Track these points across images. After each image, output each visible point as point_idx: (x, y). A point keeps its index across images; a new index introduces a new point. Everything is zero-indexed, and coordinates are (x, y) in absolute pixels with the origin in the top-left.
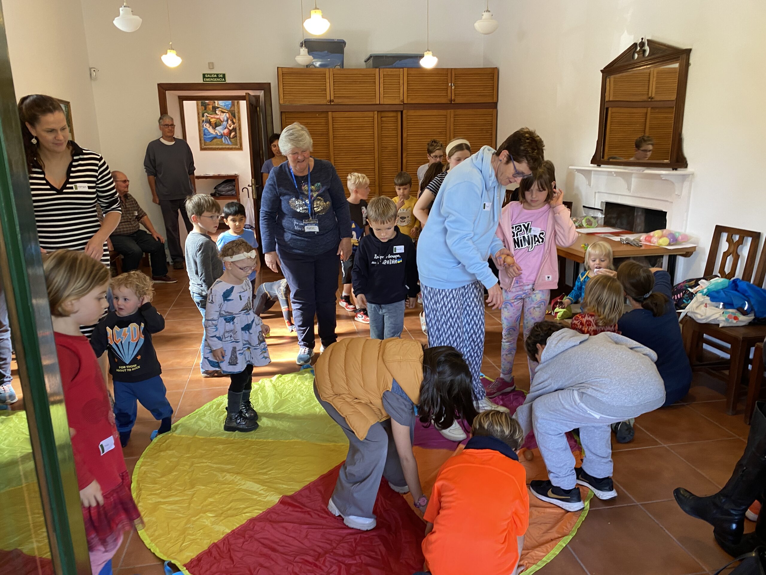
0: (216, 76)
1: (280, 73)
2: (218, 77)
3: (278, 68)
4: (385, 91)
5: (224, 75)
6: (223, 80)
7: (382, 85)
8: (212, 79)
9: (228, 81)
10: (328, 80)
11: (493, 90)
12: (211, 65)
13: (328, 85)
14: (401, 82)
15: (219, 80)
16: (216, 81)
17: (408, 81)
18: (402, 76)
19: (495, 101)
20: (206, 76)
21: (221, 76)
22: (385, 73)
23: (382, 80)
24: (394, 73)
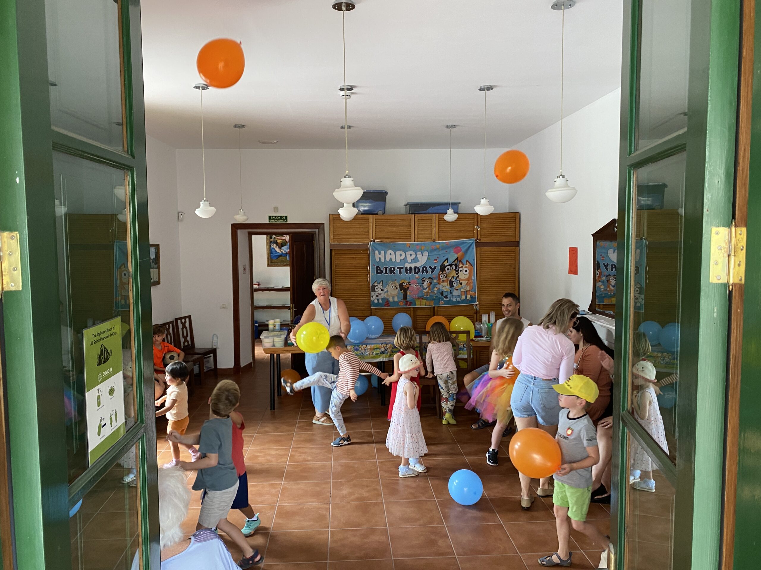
0: (279, 218)
1: (331, 218)
2: (281, 219)
3: (330, 214)
4: (419, 232)
5: (286, 217)
6: (286, 221)
7: (416, 228)
8: (276, 220)
9: (289, 221)
10: (371, 224)
11: (516, 231)
12: (276, 209)
13: (371, 228)
14: (433, 225)
15: (282, 221)
16: (279, 222)
17: (439, 224)
18: (434, 220)
19: (517, 240)
20: (272, 218)
21: (284, 218)
22: (419, 218)
23: (416, 224)
24: (427, 218)
